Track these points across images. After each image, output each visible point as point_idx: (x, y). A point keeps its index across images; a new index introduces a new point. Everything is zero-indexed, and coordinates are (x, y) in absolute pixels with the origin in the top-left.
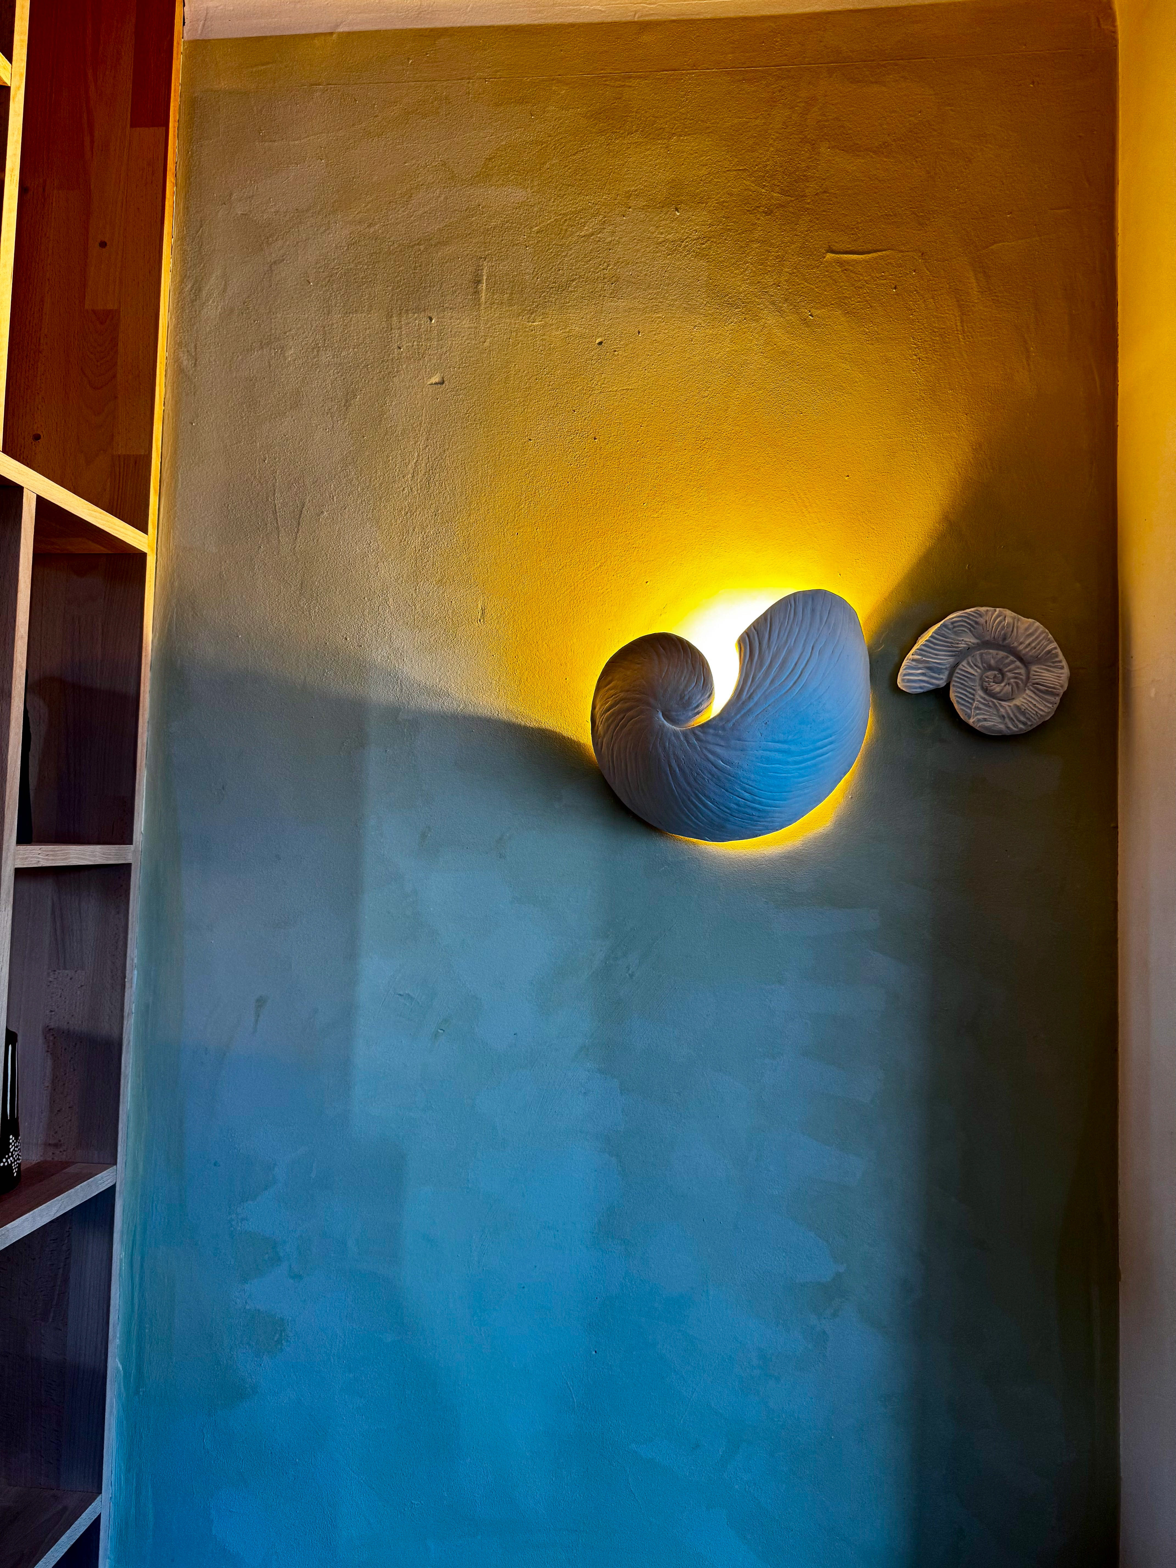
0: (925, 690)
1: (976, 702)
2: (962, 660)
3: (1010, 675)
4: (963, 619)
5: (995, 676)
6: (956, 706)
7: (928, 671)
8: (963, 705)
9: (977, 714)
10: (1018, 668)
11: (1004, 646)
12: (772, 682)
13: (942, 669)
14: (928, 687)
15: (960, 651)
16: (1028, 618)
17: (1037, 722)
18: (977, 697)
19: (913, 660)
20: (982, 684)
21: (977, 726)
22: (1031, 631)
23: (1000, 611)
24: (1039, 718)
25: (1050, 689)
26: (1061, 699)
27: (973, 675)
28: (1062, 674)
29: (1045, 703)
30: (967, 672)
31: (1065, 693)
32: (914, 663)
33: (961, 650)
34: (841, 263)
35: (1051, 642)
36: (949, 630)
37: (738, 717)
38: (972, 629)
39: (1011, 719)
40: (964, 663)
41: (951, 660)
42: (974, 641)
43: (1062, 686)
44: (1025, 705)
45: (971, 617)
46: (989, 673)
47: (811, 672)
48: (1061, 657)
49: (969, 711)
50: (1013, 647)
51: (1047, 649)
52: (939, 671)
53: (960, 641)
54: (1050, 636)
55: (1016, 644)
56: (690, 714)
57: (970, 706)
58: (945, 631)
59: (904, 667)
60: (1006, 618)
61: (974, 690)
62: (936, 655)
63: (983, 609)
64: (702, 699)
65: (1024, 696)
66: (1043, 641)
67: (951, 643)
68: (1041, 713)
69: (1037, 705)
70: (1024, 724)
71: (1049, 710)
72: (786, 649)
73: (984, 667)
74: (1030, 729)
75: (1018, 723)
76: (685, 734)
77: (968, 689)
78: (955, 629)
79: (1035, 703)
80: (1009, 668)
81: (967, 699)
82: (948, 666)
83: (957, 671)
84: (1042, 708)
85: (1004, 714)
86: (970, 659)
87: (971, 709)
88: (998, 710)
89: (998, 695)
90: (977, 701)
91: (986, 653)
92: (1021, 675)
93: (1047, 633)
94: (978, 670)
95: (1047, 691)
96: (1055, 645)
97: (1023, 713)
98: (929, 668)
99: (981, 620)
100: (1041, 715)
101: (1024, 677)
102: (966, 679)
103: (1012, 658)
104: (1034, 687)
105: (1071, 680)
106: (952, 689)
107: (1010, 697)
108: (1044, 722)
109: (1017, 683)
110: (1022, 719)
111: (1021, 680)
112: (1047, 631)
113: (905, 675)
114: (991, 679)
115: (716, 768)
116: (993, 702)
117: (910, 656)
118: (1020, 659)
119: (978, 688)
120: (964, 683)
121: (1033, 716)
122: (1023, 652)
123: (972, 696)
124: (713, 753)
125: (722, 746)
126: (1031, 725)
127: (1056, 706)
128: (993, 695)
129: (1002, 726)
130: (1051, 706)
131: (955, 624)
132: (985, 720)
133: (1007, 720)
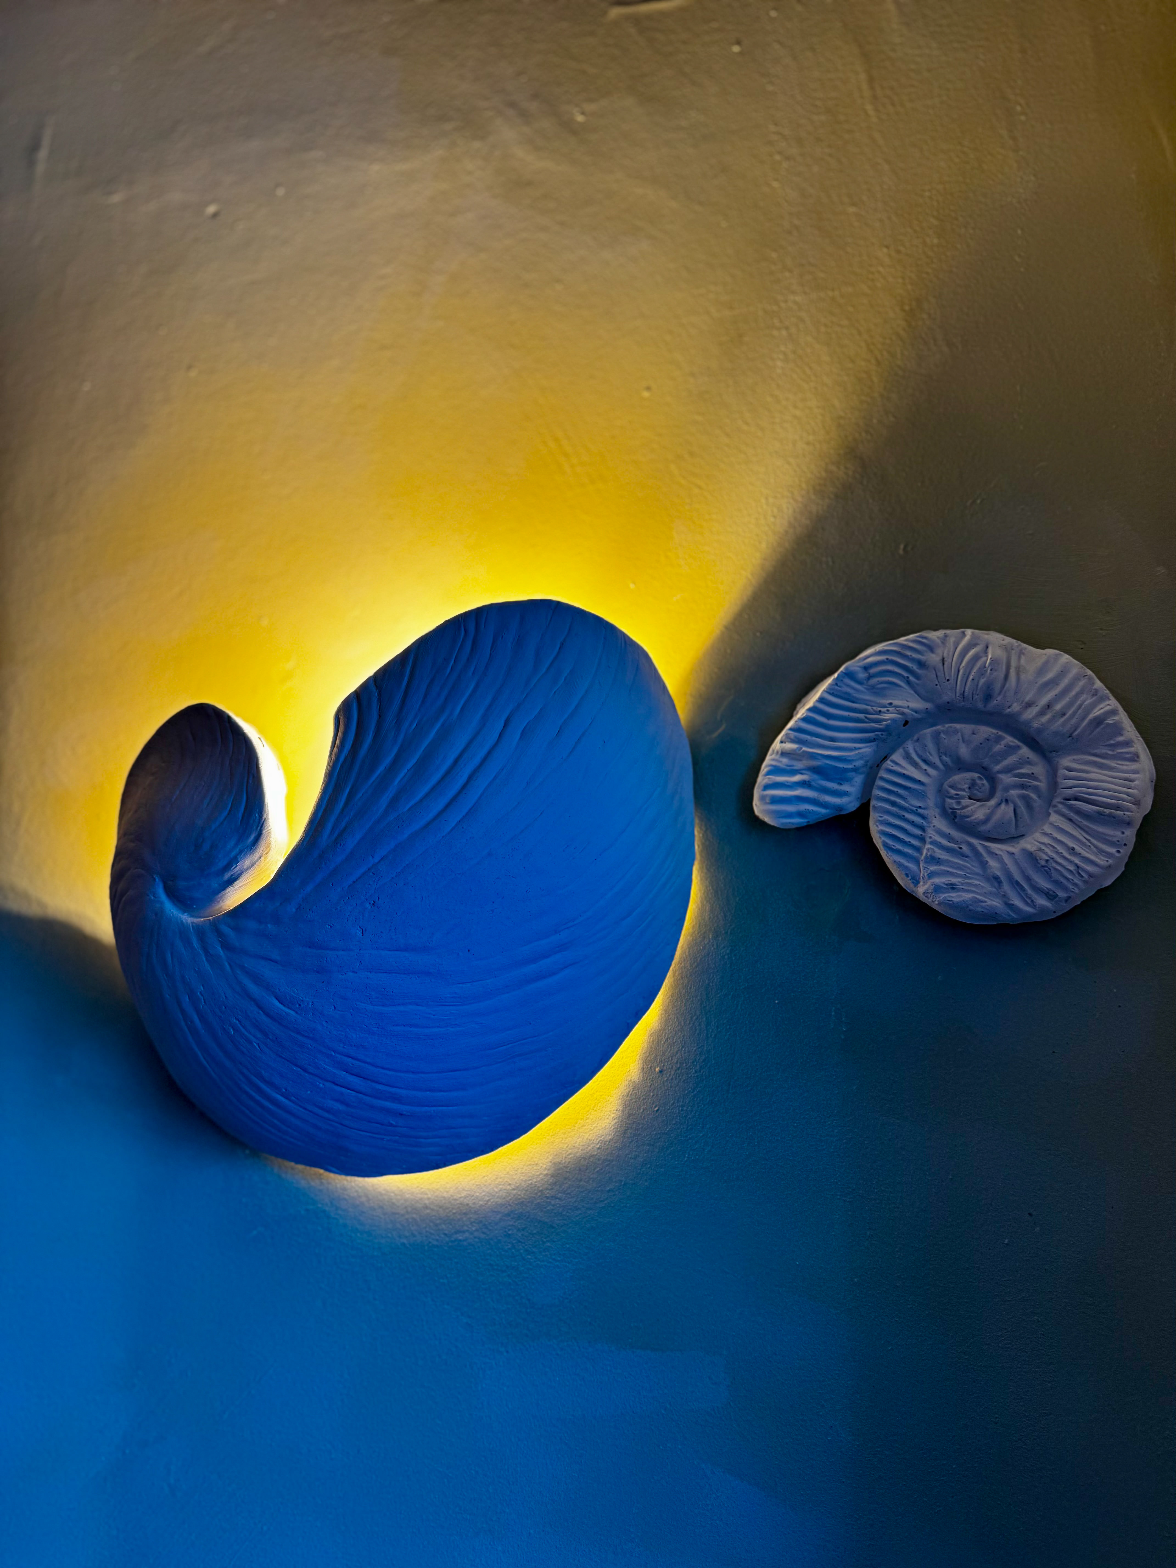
0: (812, 820)
1: (928, 846)
2: (893, 750)
3: (1007, 779)
4: (890, 657)
5: (973, 785)
6: (883, 853)
7: (816, 777)
8: (899, 852)
9: (931, 875)
10: (1029, 762)
11: (991, 714)
12: (394, 802)
13: (845, 770)
14: (813, 812)
15: (887, 730)
16: (1043, 648)
17: (1080, 892)
18: (931, 833)
19: (784, 754)
20: (944, 801)
21: (935, 902)
22: (1050, 675)
23: (973, 633)
24: (1085, 882)
25: (1107, 811)
26: (1140, 834)
27: (919, 782)
28: (1136, 772)
29: (1095, 842)
30: (904, 776)
31: (1146, 818)
32: (785, 760)
33: (887, 725)
34: (636, 20)
35: (1103, 699)
36: (860, 682)
37: (310, 888)
38: (912, 678)
39: (1016, 884)
40: (897, 756)
41: (867, 750)
42: (917, 704)
43: (1137, 803)
44: (1047, 850)
45: (909, 653)
46: (957, 778)
47: (495, 778)
48: (1130, 731)
49: (912, 866)
50: (1011, 716)
51: (1091, 716)
52: (841, 776)
53: (885, 707)
54: (1098, 684)
55: (1016, 707)
56: (215, 884)
57: (915, 854)
58: (848, 686)
59: (766, 770)
60: (990, 650)
61: (923, 817)
62: (832, 739)
63: (934, 635)
64: (240, 847)
65: (1047, 829)
66: (1084, 696)
67: (865, 712)
68: (1090, 868)
69: (1078, 849)
70: (1050, 896)
71: (1111, 861)
72: (438, 725)
73: (945, 764)
74: (1067, 907)
75: (1035, 896)
76: (200, 931)
77: (907, 816)
78: (874, 681)
79: (1071, 844)
80: (1005, 763)
81: (907, 839)
82: (859, 763)
83: (882, 774)
84: (1092, 857)
85: (999, 873)
86: (910, 746)
87: (917, 861)
88: (984, 864)
89: (983, 828)
90: (931, 843)
91: (946, 732)
92: (1036, 779)
93: (1090, 679)
94: (931, 771)
95: (1100, 813)
96: (1112, 703)
97: (1045, 870)
98: (815, 770)
99: (933, 659)
100: (1091, 875)
101: (1043, 785)
102: (901, 791)
103: (1009, 739)
104: (1070, 807)
105: (1159, 786)
106: (873, 817)
107: (1013, 831)
108: (1100, 891)
109: (1026, 799)
110: (1045, 884)
111: (1036, 789)
112: (1089, 672)
113: (767, 787)
114: (963, 790)
115: (267, 1015)
116: (970, 845)
117: (777, 745)
118: (1032, 742)
119: (933, 812)
120: (898, 800)
121: (1070, 877)
122: (1035, 725)
123: (918, 832)
124: (257, 979)
125: (276, 962)
126: (1067, 899)
127: (1126, 851)
128: (970, 829)
129: (995, 903)
130: (1113, 850)
131: (873, 671)
132: (953, 887)
133: (1006, 887)
